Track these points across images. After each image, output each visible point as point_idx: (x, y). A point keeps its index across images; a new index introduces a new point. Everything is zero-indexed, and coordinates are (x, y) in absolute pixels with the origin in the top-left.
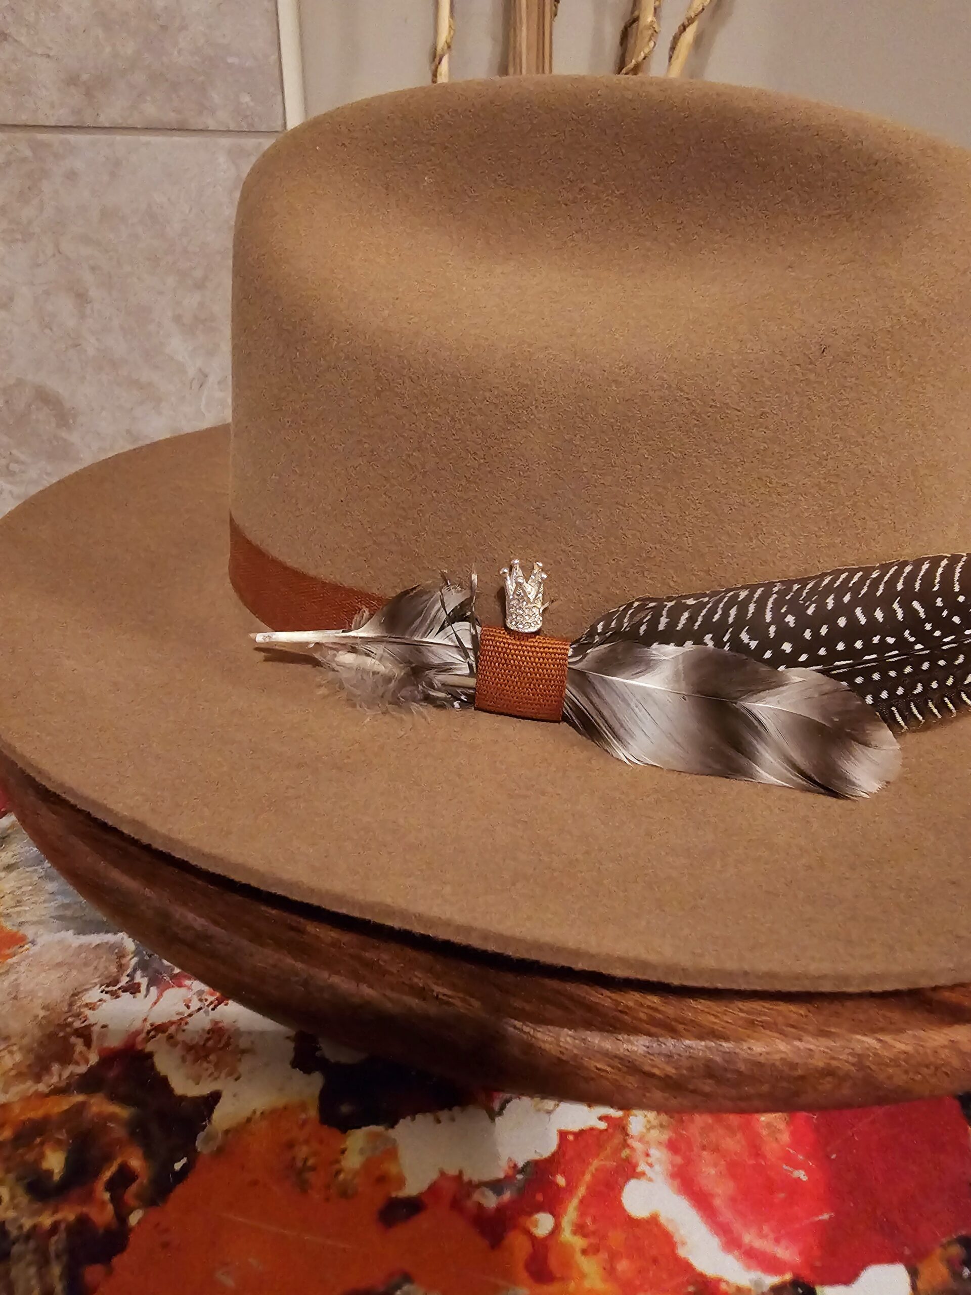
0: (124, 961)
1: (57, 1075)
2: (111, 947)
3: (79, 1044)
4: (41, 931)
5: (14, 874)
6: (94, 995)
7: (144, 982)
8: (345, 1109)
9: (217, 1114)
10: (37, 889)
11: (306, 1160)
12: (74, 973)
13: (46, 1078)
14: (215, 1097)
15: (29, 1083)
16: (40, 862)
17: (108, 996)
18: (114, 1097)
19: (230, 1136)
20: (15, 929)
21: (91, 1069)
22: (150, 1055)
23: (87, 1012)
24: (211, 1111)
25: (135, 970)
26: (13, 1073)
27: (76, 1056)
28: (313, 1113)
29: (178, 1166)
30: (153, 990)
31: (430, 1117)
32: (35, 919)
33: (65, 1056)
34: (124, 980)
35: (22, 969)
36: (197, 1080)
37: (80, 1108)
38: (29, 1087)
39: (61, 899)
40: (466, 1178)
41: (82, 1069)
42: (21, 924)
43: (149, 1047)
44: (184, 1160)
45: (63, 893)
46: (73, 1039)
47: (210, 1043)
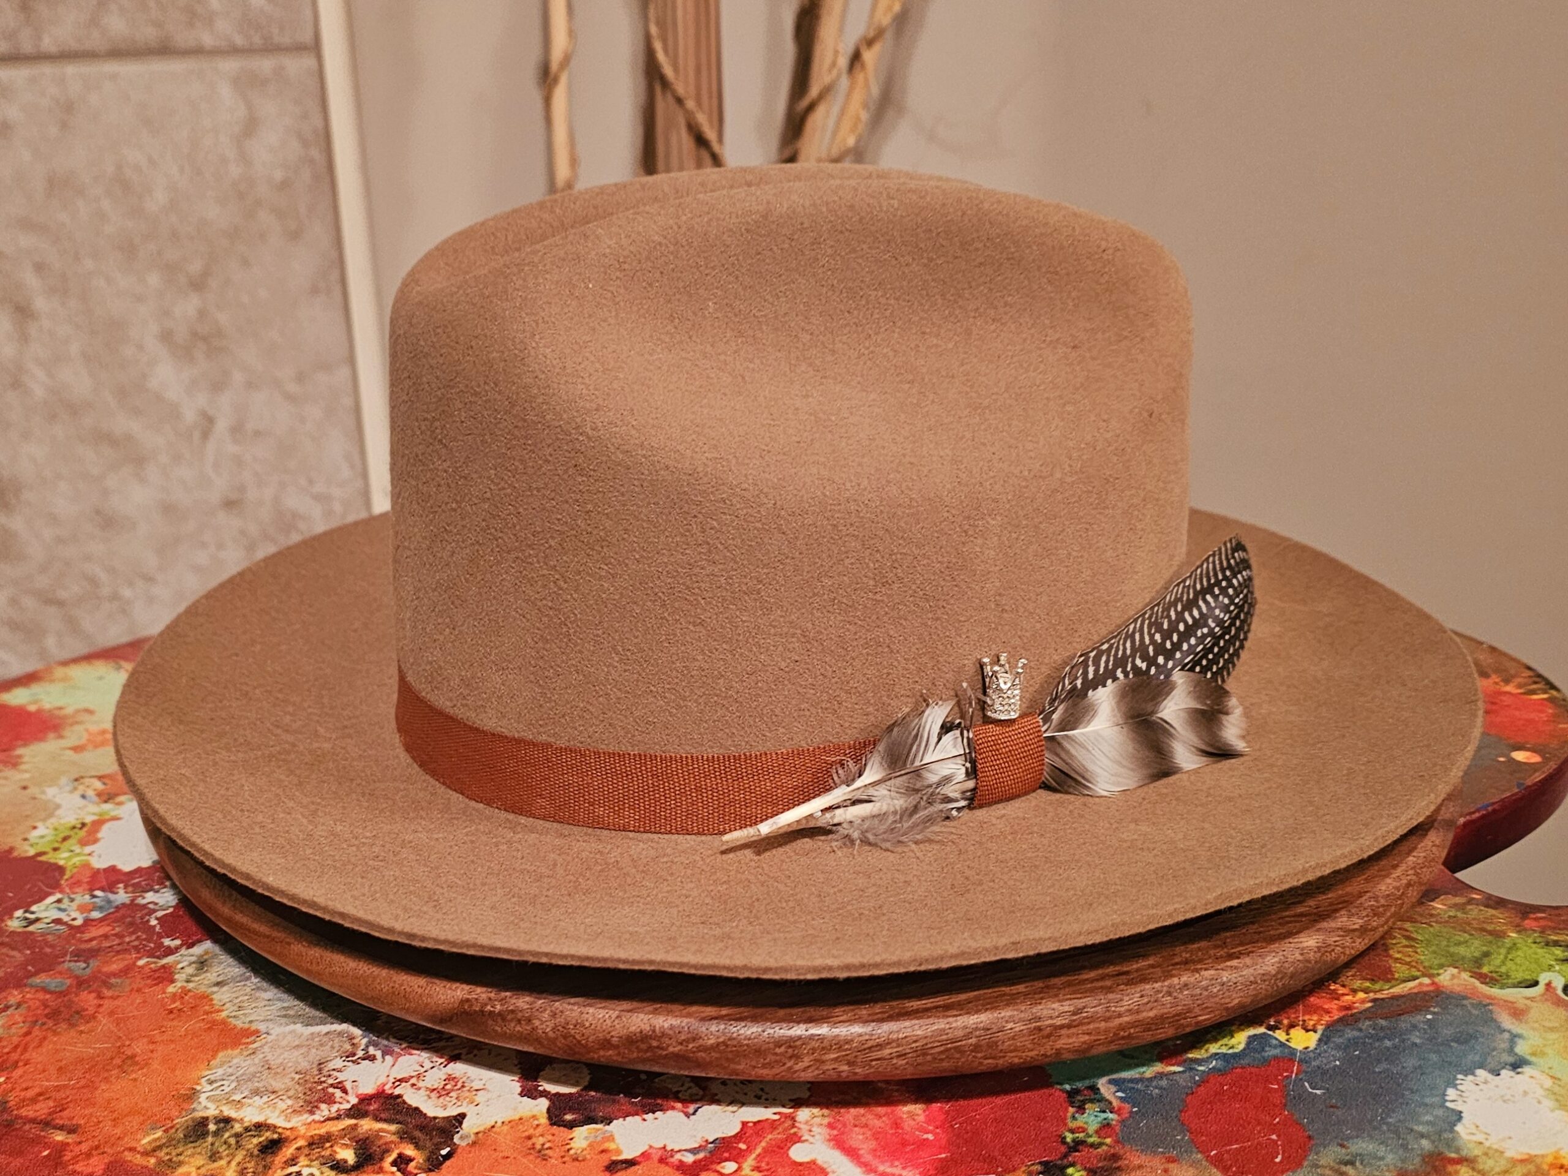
0: (355, 1041)
1: (325, 1110)
2: (340, 1034)
3: (338, 1093)
4: (271, 1026)
5: (225, 988)
6: (338, 1063)
7: (379, 1054)
8: (569, 1117)
9: (466, 1124)
10: (252, 998)
11: (543, 1145)
12: (314, 1050)
13: (318, 1112)
14: (462, 1116)
15: (306, 1116)
16: (248, 979)
17: (350, 1064)
18: (377, 1119)
19: (480, 1135)
20: (246, 1026)
21: (353, 1106)
22: (399, 1096)
23: (335, 1073)
24: (461, 1123)
25: (367, 1047)
26: (290, 1110)
27: (337, 1099)
28: (544, 1120)
29: (444, 1152)
30: (389, 1059)
31: (637, 1118)
32: (262, 1018)
33: (330, 1100)
34: (360, 1054)
35: (266, 1049)
36: (445, 1107)
37: (354, 1127)
38: (307, 1118)
39: (279, 1004)
40: (669, 1148)
41: (348, 1106)
42: (251, 1022)
43: (397, 1092)
44: (448, 1149)
45: (279, 1000)
46: (331, 1090)
47: (448, 1087)
